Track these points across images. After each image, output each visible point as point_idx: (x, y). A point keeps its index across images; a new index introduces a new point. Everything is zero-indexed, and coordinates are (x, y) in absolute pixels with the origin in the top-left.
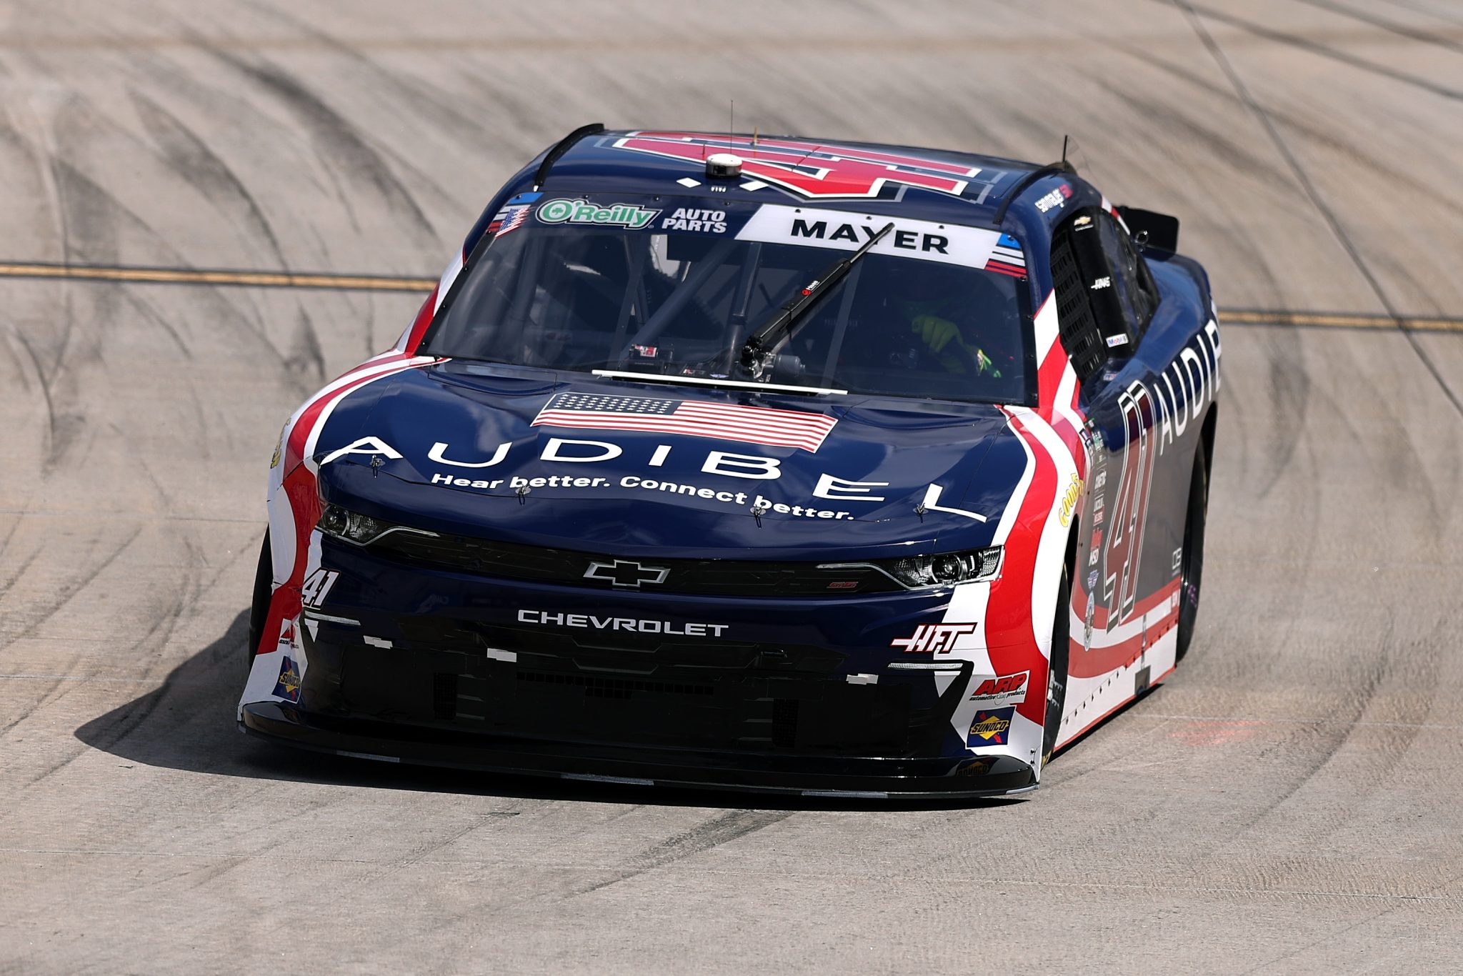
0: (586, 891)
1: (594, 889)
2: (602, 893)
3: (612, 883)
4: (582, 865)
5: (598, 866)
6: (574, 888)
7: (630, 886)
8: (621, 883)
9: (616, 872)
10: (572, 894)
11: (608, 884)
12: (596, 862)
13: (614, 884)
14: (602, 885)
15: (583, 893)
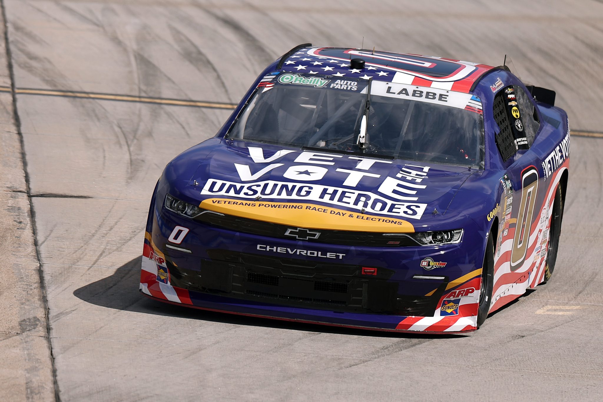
0: (348, 367)
1: (351, 366)
2: (354, 368)
3: (358, 364)
4: (346, 356)
5: (353, 357)
6: (343, 366)
7: (366, 366)
8: (363, 364)
9: (361, 360)
10: (341, 368)
11: (356, 365)
12: (352, 355)
13: (359, 365)
14: (354, 365)
15: (346, 368)
